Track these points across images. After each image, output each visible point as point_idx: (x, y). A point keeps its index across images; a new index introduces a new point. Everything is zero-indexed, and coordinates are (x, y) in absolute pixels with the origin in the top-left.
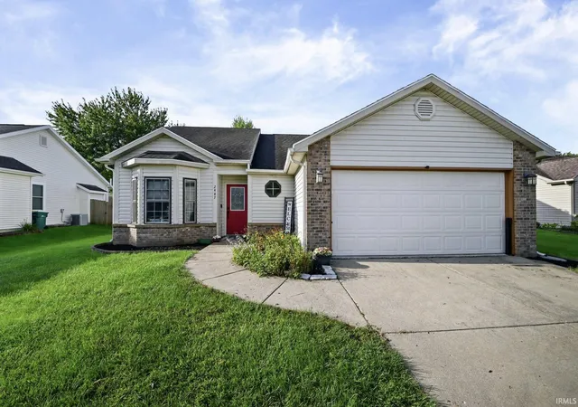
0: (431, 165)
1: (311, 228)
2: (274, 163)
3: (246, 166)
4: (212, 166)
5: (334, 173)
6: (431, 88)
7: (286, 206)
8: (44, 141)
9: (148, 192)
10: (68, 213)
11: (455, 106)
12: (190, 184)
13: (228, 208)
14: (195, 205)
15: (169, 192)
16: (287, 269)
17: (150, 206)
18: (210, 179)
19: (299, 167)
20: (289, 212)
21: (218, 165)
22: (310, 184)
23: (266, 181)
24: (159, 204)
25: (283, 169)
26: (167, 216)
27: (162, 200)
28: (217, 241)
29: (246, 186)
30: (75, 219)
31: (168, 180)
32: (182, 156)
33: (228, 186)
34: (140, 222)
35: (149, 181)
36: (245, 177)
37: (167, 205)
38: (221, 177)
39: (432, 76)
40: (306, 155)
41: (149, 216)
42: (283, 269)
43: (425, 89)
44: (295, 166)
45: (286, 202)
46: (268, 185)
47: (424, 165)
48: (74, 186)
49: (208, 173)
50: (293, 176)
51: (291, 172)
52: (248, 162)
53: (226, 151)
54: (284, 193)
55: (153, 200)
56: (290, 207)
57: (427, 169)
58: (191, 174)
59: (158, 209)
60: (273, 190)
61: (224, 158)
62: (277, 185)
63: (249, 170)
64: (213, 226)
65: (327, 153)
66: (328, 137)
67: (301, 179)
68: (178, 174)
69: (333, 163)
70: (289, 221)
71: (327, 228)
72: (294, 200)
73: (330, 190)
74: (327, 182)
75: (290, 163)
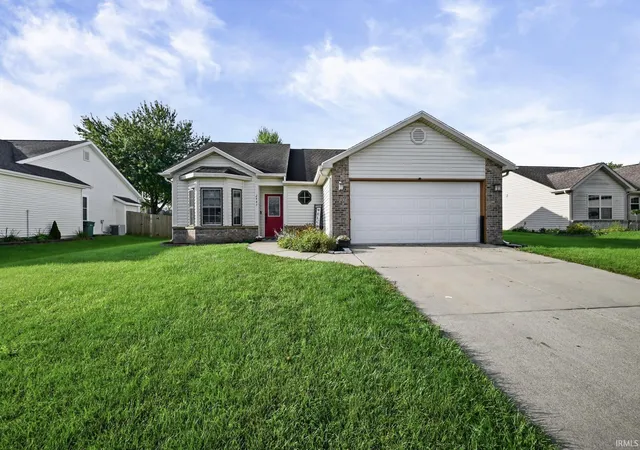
0: (422, 177)
1: (335, 223)
2: (305, 176)
3: (282, 178)
4: (254, 178)
5: (352, 184)
6: (422, 121)
7: (315, 211)
8: (87, 157)
9: (204, 199)
10: (108, 224)
11: (441, 133)
12: (237, 194)
13: (266, 214)
14: (240, 211)
15: (220, 200)
16: (319, 247)
17: (205, 211)
18: (252, 190)
19: (326, 179)
20: (319, 217)
21: (259, 177)
22: (335, 192)
23: (299, 190)
24: (212, 210)
25: (312, 180)
26: (220, 220)
27: (215, 207)
28: (259, 240)
29: (282, 196)
30: (114, 229)
31: (220, 191)
32: (230, 171)
33: (266, 196)
34: (197, 223)
35: (204, 191)
36: (281, 188)
37: (219, 211)
38: (261, 188)
39: (422, 113)
40: (331, 170)
41: (205, 219)
42: (316, 247)
43: (419, 121)
44: (322, 179)
45: (315, 209)
46: (301, 194)
47: (417, 177)
48: (112, 198)
49: (250, 184)
50: (321, 187)
51: (320, 183)
52: (284, 175)
53: (263, 166)
54: (314, 200)
55: (208, 207)
56: (319, 212)
57: (420, 180)
58: (237, 185)
59: (211, 214)
60: (305, 198)
61: (264, 172)
62: (308, 194)
63: (285, 181)
64: (256, 228)
65: (347, 169)
66: (347, 157)
67: (327, 189)
68: (228, 185)
69: (351, 176)
70: (318, 224)
71: (347, 223)
72: (322, 206)
73: (349, 196)
74: (347, 190)
75: (319, 176)
